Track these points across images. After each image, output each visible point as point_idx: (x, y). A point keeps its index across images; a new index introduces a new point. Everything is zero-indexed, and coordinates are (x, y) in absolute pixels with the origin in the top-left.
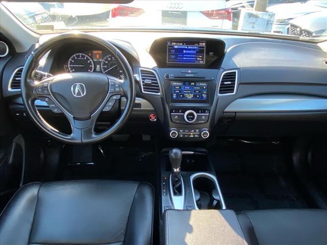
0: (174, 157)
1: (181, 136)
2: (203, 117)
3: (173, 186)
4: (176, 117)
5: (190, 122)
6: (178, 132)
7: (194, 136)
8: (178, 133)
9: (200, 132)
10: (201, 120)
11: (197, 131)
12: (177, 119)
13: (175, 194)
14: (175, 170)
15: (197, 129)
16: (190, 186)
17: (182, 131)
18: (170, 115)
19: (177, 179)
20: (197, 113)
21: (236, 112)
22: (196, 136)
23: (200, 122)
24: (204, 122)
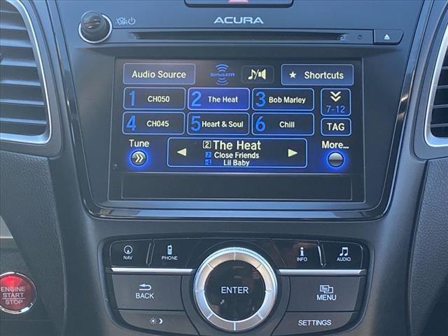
2: (326, 294)
4: (145, 292)
5: (235, 326)
23: (303, 323)
24: (329, 323)
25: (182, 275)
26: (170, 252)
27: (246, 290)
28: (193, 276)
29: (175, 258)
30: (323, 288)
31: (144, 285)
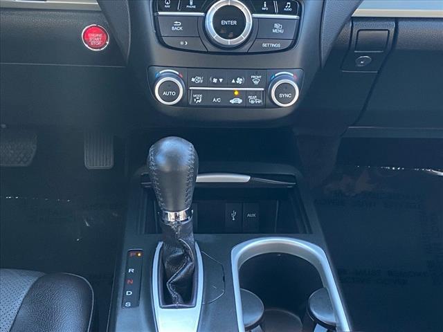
0: (167, 169)
1: (199, 99)
2: (278, 29)
3: (164, 278)
4: (177, 26)
5: (229, 42)
6: (187, 85)
7: (246, 99)
8: (187, 90)
9: (267, 85)
10: (269, 39)
11: (256, 79)
12: (178, 35)
13: (167, 301)
14: (171, 217)
15: (256, 71)
16: (227, 278)
17: (199, 80)
18: (155, 19)
19: (180, 253)
20: (252, 12)
21: (397, 20)
22: (253, 100)
23: (264, 45)
24: (279, 45)
25: (198, 17)
26: (191, 3)
27: (235, 22)
28: (204, 18)
29: (194, 7)
30: (276, 25)
31: (177, 22)
